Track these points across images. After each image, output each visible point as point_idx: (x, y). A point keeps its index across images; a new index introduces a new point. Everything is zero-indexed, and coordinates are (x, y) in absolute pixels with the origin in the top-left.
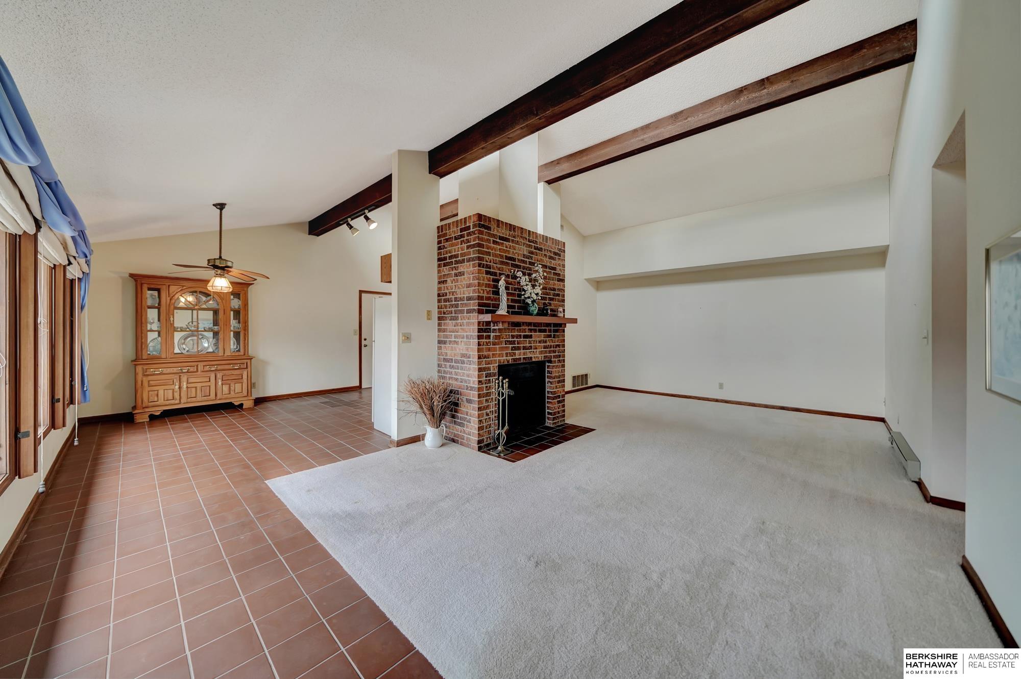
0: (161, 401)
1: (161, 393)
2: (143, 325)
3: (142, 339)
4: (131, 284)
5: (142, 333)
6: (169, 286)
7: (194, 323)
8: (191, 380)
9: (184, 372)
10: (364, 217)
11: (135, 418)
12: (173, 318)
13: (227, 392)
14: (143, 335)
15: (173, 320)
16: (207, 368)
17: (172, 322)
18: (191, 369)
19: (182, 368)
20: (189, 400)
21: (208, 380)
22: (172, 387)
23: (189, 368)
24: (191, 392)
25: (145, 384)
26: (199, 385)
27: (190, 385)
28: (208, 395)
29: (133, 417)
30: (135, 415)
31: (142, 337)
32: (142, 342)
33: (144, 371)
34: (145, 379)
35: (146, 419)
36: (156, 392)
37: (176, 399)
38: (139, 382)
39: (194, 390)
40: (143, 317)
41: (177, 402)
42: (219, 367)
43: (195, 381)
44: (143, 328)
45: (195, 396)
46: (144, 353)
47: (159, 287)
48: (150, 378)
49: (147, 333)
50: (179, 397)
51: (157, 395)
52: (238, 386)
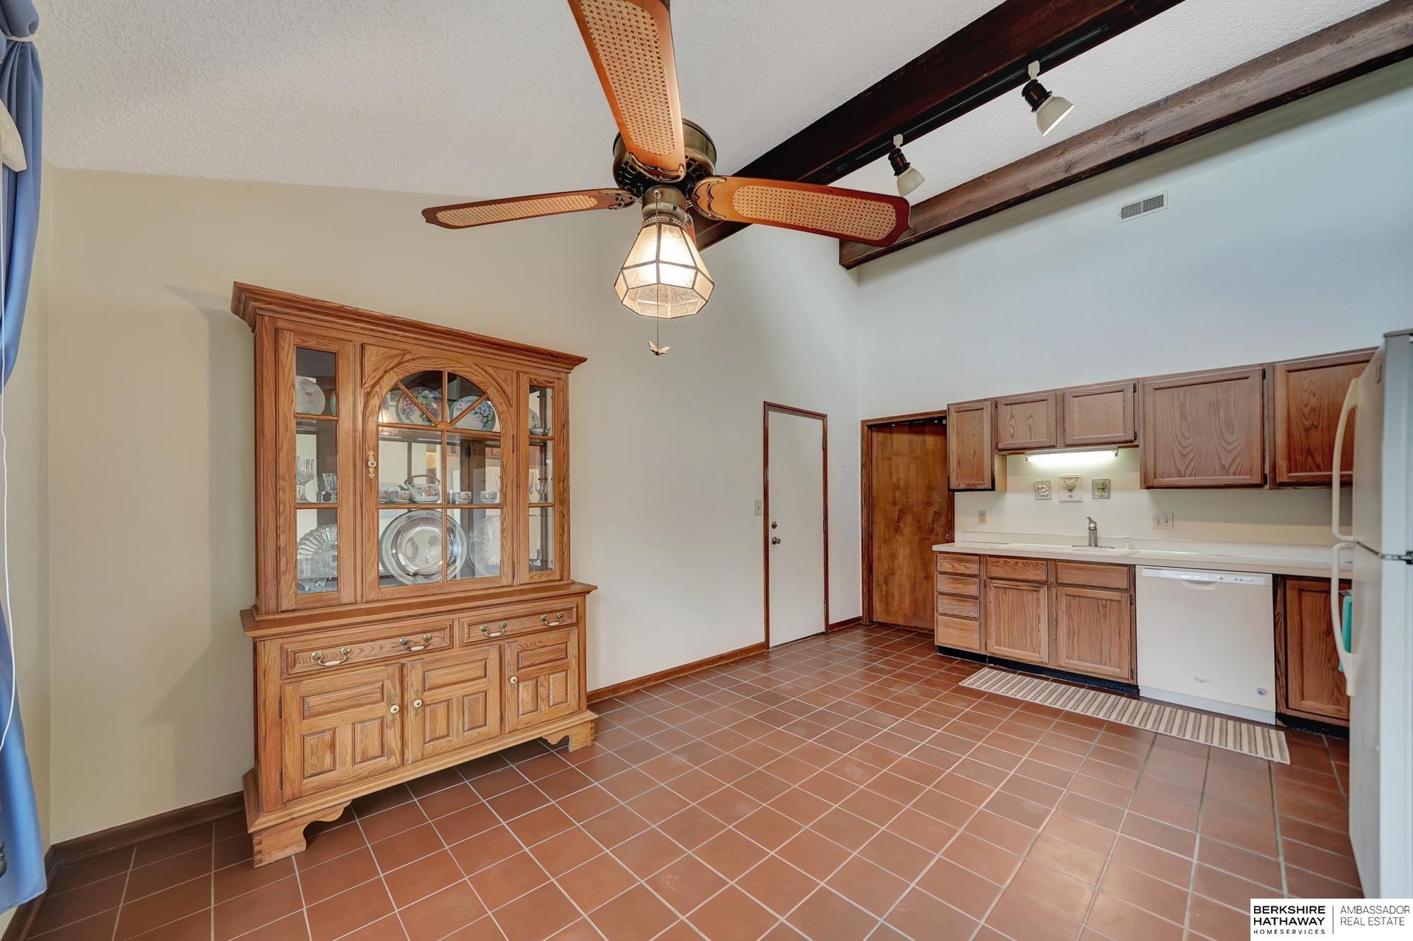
0: (345, 769)
1: (345, 736)
2: (281, 483)
3: (278, 536)
4: (239, 338)
5: (277, 514)
6: (363, 346)
7: (416, 481)
8: (435, 677)
9: (418, 653)
10: (1025, 93)
11: (256, 848)
12: (376, 458)
13: (530, 707)
14: (281, 521)
15: (377, 467)
16: (477, 633)
17: (372, 475)
18: (437, 640)
19: (407, 638)
20: (429, 746)
21: (481, 673)
22: (380, 709)
23: (429, 635)
24: (434, 718)
25: (292, 710)
26: (456, 692)
27: (430, 696)
28: (482, 722)
29: (251, 846)
30: (256, 839)
31: (277, 527)
32: (278, 548)
33: (289, 660)
34: (289, 689)
35: (294, 844)
36: (328, 736)
37: (392, 753)
38: (270, 709)
39: (441, 711)
40: (282, 454)
41: (394, 761)
42: (513, 626)
43: (449, 679)
44: (281, 494)
45: (444, 732)
46: (284, 588)
47: (333, 347)
48: (308, 685)
49: (295, 512)
50: (399, 743)
51: (332, 746)
52: (555, 680)
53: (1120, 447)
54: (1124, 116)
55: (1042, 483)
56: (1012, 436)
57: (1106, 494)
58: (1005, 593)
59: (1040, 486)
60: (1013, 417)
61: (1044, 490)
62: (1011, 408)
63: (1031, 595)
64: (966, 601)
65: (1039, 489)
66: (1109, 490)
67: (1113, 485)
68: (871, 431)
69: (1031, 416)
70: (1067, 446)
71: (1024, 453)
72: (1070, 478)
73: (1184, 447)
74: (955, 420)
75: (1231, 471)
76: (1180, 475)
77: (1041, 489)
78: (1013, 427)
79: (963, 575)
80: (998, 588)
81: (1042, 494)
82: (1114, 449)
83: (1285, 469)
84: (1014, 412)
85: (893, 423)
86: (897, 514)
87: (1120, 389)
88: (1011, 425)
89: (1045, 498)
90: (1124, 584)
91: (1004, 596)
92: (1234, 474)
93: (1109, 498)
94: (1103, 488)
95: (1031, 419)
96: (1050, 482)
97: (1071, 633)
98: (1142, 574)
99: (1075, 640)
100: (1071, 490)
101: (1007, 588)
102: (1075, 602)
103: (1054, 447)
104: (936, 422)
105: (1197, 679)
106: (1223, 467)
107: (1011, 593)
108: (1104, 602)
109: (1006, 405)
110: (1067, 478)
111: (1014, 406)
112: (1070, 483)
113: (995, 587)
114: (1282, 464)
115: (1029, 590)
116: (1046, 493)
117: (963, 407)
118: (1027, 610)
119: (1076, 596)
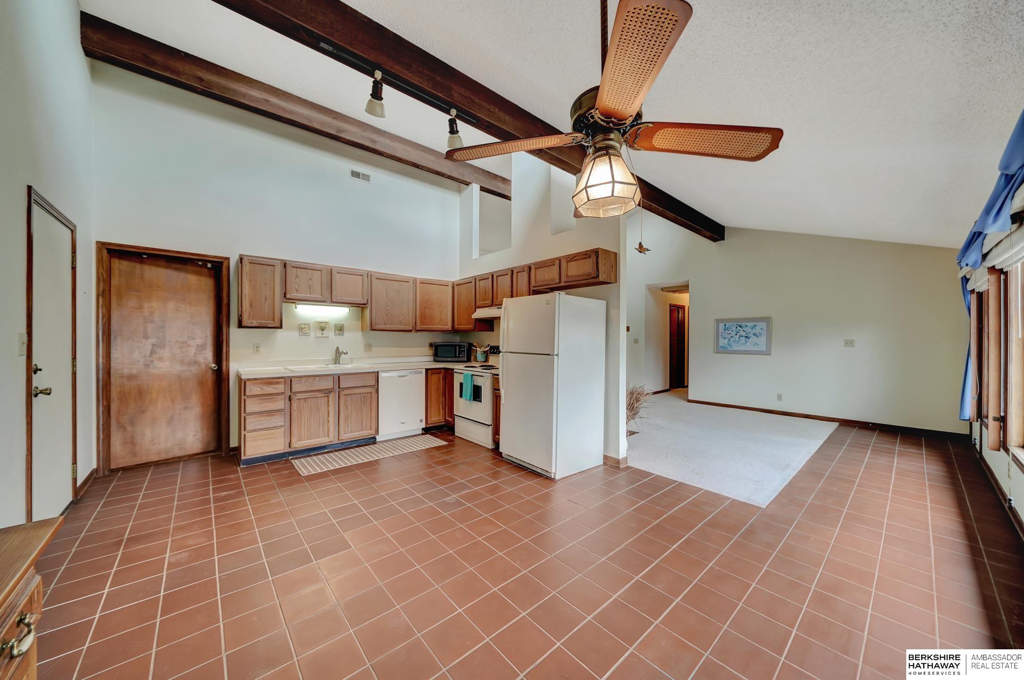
53: (352, 306)
54: (367, 124)
55: (305, 324)
56: (297, 291)
57: (342, 333)
58: (305, 402)
59: (303, 326)
60: (297, 276)
61: (306, 329)
62: (297, 271)
63: (323, 400)
64: (273, 415)
65: (302, 328)
66: (343, 330)
67: (345, 328)
68: (111, 257)
69: (310, 279)
70: (332, 302)
71: (294, 303)
72: (323, 322)
73: (387, 311)
74: (248, 269)
75: (403, 324)
76: (385, 324)
77: (303, 328)
78: (298, 285)
79: (271, 394)
80: (300, 399)
81: (305, 332)
82: (349, 307)
83: (419, 325)
84: (298, 273)
85: (145, 254)
86: (150, 348)
87: (361, 274)
88: (296, 283)
89: (306, 334)
90: (373, 383)
91: (304, 404)
92: (404, 325)
93: (343, 335)
94: (340, 329)
95: (310, 281)
96: (309, 324)
97: (346, 418)
98: (382, 375)
99: (349, 421)
100: (323, 330)
101: (306, 398)
102: (349, 398)
103: (324, 302)
104: (200, 263)
105: (402, 423)
106: (400, 321)
107: (309, 401)
108: (364, 395)
109: (293, 267)
110: (320, 322)
111: (298, 269)
112: (323, 325)
113: (297, 399)
114: (418, 322)
115: (322, 397)
116: (308, 331)
117: (257, 260)
118: (320, 410)
119: (350, 395)
